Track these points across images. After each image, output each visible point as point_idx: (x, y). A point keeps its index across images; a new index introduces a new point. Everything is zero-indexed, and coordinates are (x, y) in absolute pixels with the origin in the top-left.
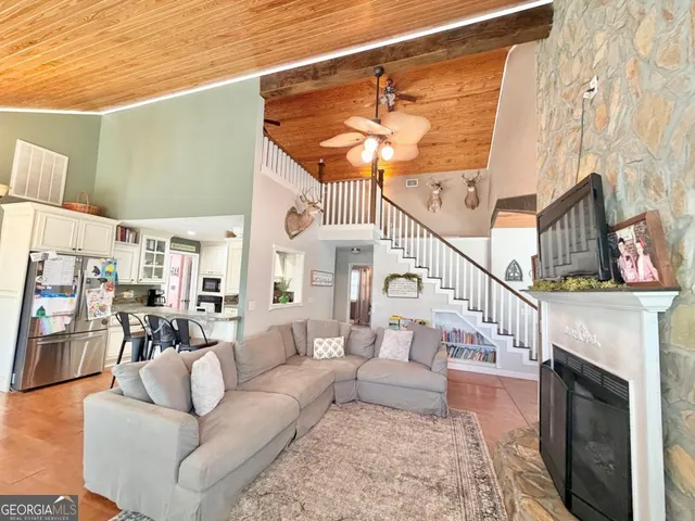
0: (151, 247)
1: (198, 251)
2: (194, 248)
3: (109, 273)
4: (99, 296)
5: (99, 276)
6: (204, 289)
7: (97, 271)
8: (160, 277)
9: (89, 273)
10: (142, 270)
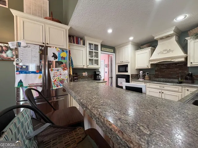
0: (92, 48)
1: (114, 52)
2: (112, 51)
3: (63, 58)
4: (58, 73)
5: (57, 60)
6: (119, 71)
7: (55, 56)
8: (98, 65)
9: (50, 58)
10: (88, 60)
